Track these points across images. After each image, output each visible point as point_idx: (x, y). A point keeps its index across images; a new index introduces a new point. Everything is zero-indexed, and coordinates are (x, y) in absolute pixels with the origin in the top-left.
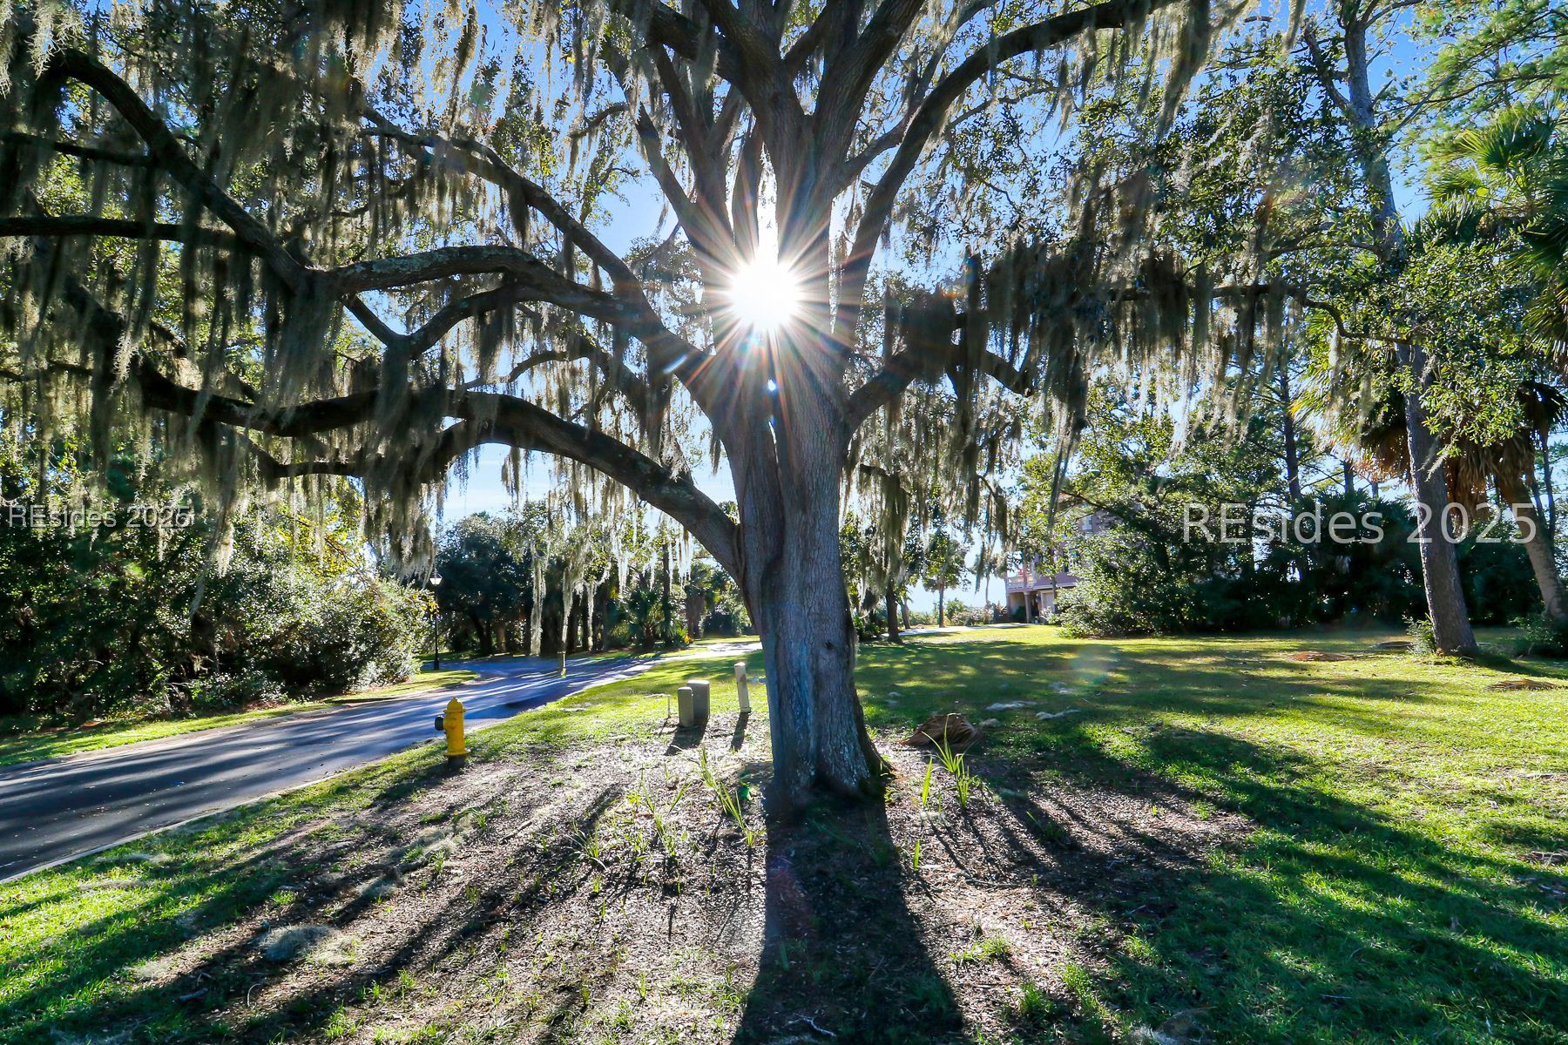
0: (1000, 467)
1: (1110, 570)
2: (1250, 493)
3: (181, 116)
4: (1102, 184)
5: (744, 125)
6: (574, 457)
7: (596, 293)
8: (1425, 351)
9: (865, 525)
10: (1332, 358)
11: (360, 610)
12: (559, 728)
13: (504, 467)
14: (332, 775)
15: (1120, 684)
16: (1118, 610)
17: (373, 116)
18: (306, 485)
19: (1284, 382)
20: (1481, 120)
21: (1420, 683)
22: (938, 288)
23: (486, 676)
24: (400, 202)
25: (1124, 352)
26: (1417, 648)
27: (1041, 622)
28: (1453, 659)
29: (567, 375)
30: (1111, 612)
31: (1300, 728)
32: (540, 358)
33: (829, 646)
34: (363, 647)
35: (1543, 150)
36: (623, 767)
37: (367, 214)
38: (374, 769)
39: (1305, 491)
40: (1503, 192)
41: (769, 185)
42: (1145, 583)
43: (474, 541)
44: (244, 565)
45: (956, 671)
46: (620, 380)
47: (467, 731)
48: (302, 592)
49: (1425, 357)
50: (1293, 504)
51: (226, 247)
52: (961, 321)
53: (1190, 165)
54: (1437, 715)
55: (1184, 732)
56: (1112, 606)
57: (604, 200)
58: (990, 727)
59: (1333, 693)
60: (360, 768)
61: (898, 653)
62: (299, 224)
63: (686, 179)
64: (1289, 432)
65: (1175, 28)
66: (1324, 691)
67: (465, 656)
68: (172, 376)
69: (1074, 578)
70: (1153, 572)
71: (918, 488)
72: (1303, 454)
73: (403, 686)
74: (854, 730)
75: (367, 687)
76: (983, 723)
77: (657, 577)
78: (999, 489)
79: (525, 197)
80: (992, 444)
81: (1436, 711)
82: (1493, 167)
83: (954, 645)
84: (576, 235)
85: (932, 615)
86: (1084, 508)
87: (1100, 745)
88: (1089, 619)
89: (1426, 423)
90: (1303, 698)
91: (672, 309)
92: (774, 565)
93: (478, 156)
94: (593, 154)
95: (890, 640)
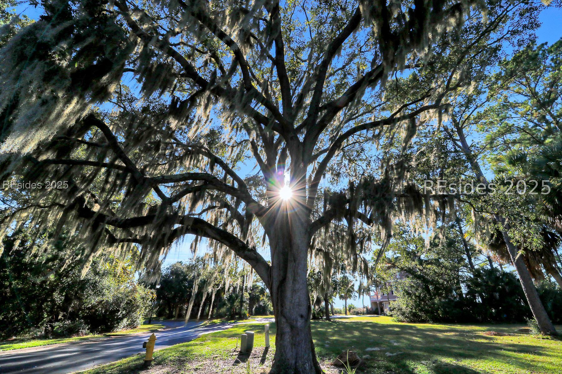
0: (365, 251)
1: (409, 294)
2: (456, 267)
3: (121, 139)
4: (390, 164)
5: (283, 145)
6: (216, 239)
7: (232, 188)
8: (504, 217)
9: (317, 271)
10: (473, 218)
11: (127, 297)
12: (192, 350)
13: (192, 244)
14: (96, 367)
15: (418, 342)
16: (414, 311)
17: (175, 139)
18: (122, 247)
19: (460, 228)
20: (504, 153)
21: (539, 347)
22: (341, 192)
23: (167, 327)
24: (178, 161)
25: (403, 213)
26: (533, 331)
27: (385, 315)
28: (549, 337)
29: (219, 213)
30: (411, 312)
31: (494, 364)
32: (211, 208)
33: (302, 316)
34: (124, 312)
35: (525, 161)
36: (215, 370)
37: (167, 165)
38: (114, 365)
39: (476, 267)
40: (517, 173)
41: (289, 161)
42: (423, 300)
43: (175, 272)
44: (91, 277)
45: (352, 333)
46: (236, 215)
47: (154, 350)
48: (109, 288)
49: (505, 219)
50: (473, 272)
51: (121, 170)
52: (349, 201)
53: (416, 160)
54: (549, 360)
55: (447, 365)
56: (412, 309)
57: (239, 164)
58: (367, 359)
59: (505, 350)
60: (108, 364)
61: (329, 325)
62: (146, 167)
63: (264, 157)
64: (466, 245)
65: (406, 125)
66: (501, 349)
67: (162, 319)
68: (91, 208)
69: (395, 297)
70: (425, 296)
71: (336, 258)
72: (472, 253)
73: (135, 330)
74: (311, 355)
75: (121, 330)
76: (364, 357)
77: (240, 289)
78: (364, 259)
79: (215, 161)
80: (361, 243)
81: (548, 359)
82: (511, 165)
83: (351, 323)
84: (229, 172)
85: (342, 310)
86: (396, 269)
87: (413, 369)
88: (403, 314)
89: (511, 241)
90: (492, 351)
91: (256, 195)
92: (283, 282)
93: (204, 150)
94: (237, 152)
95: (326, 319)
